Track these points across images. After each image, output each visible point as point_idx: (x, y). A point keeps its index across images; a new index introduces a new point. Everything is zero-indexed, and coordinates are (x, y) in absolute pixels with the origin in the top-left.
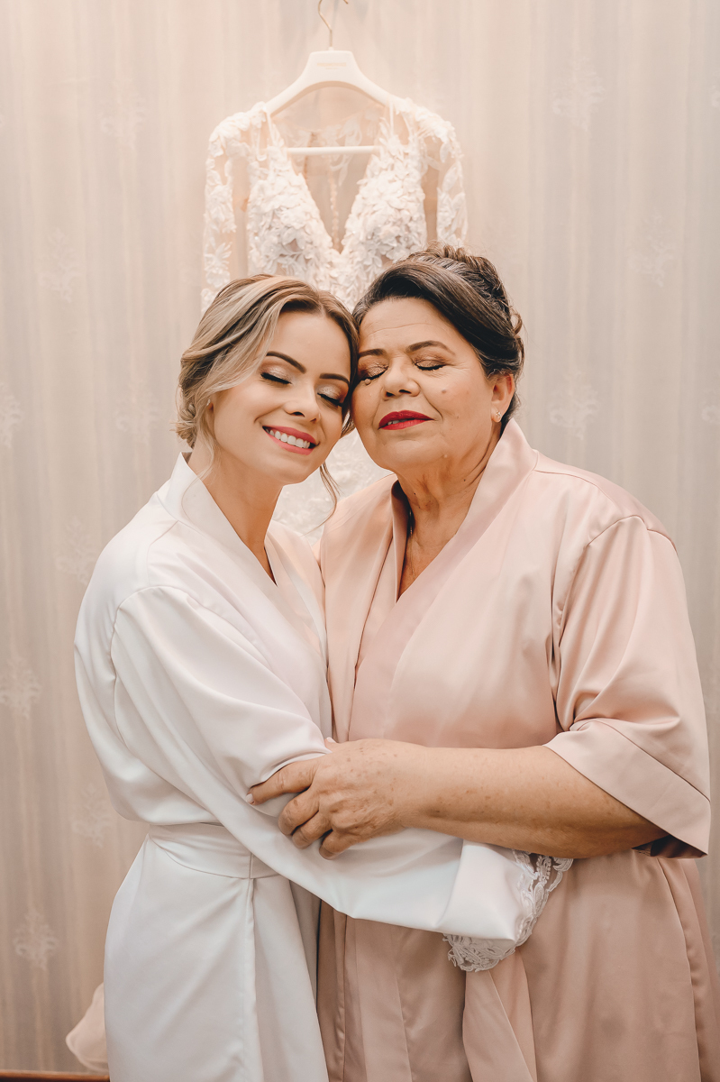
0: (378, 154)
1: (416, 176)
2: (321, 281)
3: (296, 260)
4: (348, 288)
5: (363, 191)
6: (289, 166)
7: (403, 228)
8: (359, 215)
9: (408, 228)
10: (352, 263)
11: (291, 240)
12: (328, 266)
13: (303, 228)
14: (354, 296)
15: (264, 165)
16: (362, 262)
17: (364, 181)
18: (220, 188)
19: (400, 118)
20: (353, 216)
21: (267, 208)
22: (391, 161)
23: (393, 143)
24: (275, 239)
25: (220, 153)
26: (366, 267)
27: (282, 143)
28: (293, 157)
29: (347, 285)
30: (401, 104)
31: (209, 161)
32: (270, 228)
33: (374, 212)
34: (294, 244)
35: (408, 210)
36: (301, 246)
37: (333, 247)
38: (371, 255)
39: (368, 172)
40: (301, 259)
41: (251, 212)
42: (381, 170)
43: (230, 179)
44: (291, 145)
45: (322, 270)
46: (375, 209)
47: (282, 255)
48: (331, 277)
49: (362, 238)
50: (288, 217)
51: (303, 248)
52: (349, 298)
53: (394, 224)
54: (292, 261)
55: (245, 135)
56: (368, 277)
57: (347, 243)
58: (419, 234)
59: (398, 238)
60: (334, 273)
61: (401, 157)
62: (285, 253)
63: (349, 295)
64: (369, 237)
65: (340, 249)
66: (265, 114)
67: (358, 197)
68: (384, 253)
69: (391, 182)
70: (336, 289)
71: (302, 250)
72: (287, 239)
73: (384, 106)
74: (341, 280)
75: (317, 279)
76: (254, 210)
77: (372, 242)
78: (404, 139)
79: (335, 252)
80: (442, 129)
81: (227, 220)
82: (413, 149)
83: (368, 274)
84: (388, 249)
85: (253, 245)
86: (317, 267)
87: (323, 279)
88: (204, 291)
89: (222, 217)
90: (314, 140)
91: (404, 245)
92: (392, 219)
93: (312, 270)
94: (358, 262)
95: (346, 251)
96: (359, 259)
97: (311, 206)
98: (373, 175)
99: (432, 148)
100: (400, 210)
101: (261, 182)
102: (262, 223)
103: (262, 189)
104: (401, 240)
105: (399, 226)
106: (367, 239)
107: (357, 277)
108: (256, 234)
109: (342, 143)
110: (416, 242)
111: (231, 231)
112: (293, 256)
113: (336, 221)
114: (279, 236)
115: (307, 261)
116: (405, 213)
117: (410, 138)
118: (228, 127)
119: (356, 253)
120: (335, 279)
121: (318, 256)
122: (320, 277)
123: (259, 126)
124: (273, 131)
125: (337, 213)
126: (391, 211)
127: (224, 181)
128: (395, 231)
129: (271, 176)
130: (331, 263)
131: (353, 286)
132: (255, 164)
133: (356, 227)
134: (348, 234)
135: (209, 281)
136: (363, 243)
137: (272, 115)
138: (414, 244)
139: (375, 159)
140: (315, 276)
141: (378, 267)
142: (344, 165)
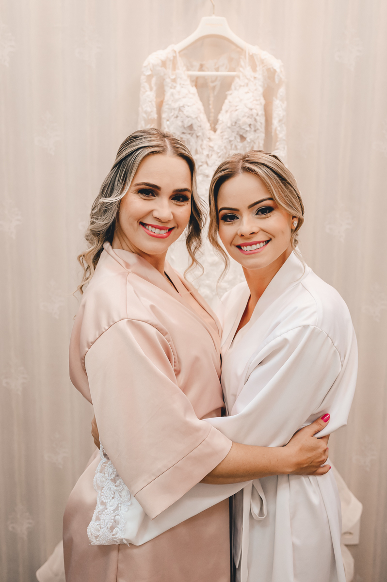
0: (239, 77)
1: (261, 90)
2: (204, 148)
3: (192, 136)
5: (229, 98)
6: (188, 82)
7: (253, 119)
8: (227, 111)
9: (255, 120)
10: (222, 138)
11: (189, 124)
12: (208, 140)
13: (197, 118)
15: (174, 80)
16: (228, 138)
17: (230, 92)
18: (148, 93)
19: (252, 57)
20: (223, 112)
21: (176, 105)
22: (246, 81)
23: (248, 71)
24: (180, 124)
25: (149, 73)
26: (230, 141)
27: (185, 68)
28: (190, 77)
29: (219, 151)
30: (252, 49)
31: (143, 78)
32: (177, 117)
33: (237, 110)
34: (191, 127)
35: (256, 109)
36: (195, 127)
37: (211, 129)
38: (234, 134)
39: (233, 87)
40: (194, 136)
41: (165, 107)
42: (240, 86)
43: (154, 88)
44: (188, 70)
45: (205, 142)
46: (237, 108)
47: (183, 133)
48: (210, 146)
49: (229, 125)
50: (187, 111)
51: (196, 129)
53: (248, 117)
54: (189, 136)
55: (164, 64)
57: (219, 127)
58: (261, 123)
59: (250, 125)
60: (211, 144)
61: (252, 79)
62: (185, 131)
63: (220, 157)
64: (234, 124)
65: (215, 131)
66: (175, 52)
67: (226, 101)
68: (241, 133)
69: (247, 93)
71: (195, 130)
72: (187, 124)
73: (242, 50)
74: (216, 148)
76: (167, 106)
77: (235, 127)
78: (254, 69)
79: (212, 132)
80: (276, 64)
81: (152, 112)
82: (259, 75)
83: (232, 145)
84: (244, 131)
85: (166, 126)
86: (202, 140)
89: (149, 110)
90: (201, 68)
91: (253, 129)
92: (247, 115)
93: (200, 142)
94: (226, 139)
95: (218, 132)
96: (226, 136)
97: (199, 105)
98: (235, 89)
99: (271, 74)
100: (251, 109)
101: (172, 90)
102: (172, 114)
103: (172, 95)
104: (252, 126)
105: (251, 118)
106: (232, 125)
107: (225, 147)
108: (168, 120)
109: (217, 70)
110: (260, 128)
111: (154, 118)
112: (190, 134)
113: (212, 115)
114: (182, 122)
115: (197, 137)
116: (254, 111)
117: (258, 69)
118: (154, 58)
119: (225, 133)
120: (212, 147)
121: (203, 134)
122: (204, 146)
123: (172, 58)
124: (180, 62)
125: (213, 110)
126: (247, 110)
127: (151, 89)
128: (249, 121)
129: (178, 88)
130: (209, 138)
132: (168, 80)
133: (224, 118)
134: (220, 122)
136: (229, 128)
137: (179, 52)
138: (258, 129)
139: (237, 80)
140: (201, 145)
141: (237, 142)
142: (218, 83)
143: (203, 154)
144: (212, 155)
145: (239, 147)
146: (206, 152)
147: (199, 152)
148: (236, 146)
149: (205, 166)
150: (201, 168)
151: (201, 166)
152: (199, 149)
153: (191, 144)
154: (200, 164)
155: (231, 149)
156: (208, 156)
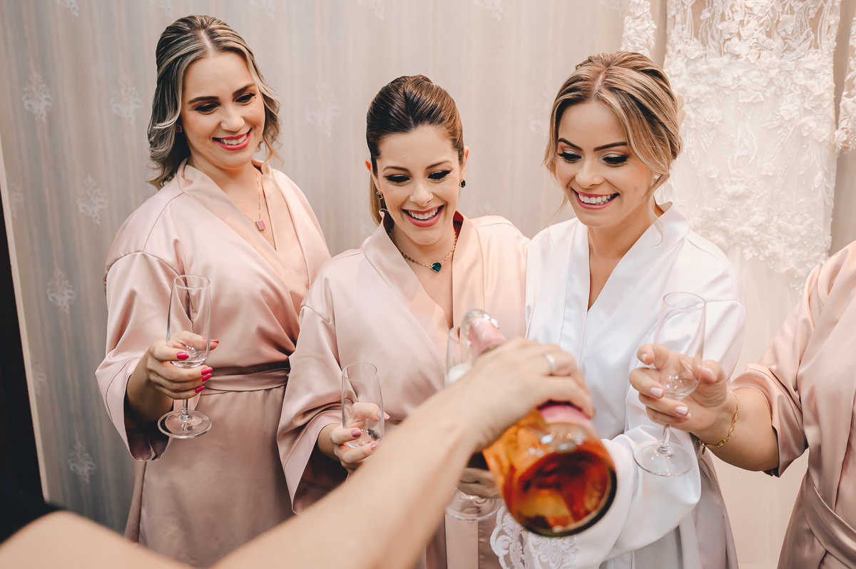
2: (736, 11)
4: (762, 18)
14: (767, 26)
29: (761, 15)
52: (762, 28)
56: (783, 9)
63: (762, 25)
70: (750, 19)
74: (756, 11)
75: (734, 10)
87: (739, 9)
88: (627, 18)
120: (751, 9)
131: (767, 16)
135: (631, 10)
140: (732, 6)
143: (734, 20)
144: (748, 22)
145: (796, 9)
146: (738, 18)
147: (727, 18)
148: (791, 8)
149: (736, 40)
150: (728, 43)
151: (729, 39)
152: (728, 12)
153: (715, 5)
154: (728, 37)
155: (782, 13)
156: (742, 22)
